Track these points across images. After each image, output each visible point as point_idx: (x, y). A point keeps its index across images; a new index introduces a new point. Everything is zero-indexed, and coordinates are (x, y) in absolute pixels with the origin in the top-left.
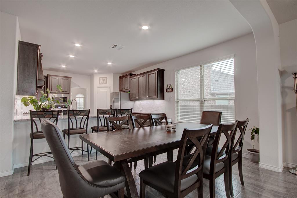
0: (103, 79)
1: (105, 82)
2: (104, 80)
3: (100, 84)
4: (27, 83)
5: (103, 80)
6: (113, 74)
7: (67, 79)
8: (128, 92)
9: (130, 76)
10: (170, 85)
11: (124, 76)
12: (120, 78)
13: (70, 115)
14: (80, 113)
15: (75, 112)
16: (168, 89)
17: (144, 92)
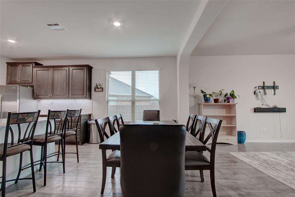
8: (29, 87)
9: (34, 65)
10: (100, 85)
11: (19, 64)
12: (9, 65)
13: (11, 122)
14: (27, 117)
15: (20, 117)
16: (98, 88)
17: (63, 89)
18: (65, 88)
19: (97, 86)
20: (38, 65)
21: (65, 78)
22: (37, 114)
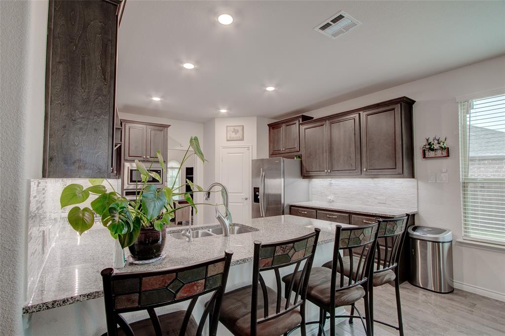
0: (234, 129)
1: (239, 135)
2: (238, 130)
3: (228, 141)
4: (81, 129)
5: (236, 132)
6: (256, 117)
7: (161, 131)
8: (295, 159)
9: (301, 122)
10: (438, 140)
11: (282, 123)
12: (271, 128)
13: (261, 266)
14: (293, 250)
15: (279, 252)
16: (433, 150)
17: (350, 157)
18: (353, 156)
19: (429, 144)
20: (306, 119)
21: (353, 136)
22: (313, 239)
